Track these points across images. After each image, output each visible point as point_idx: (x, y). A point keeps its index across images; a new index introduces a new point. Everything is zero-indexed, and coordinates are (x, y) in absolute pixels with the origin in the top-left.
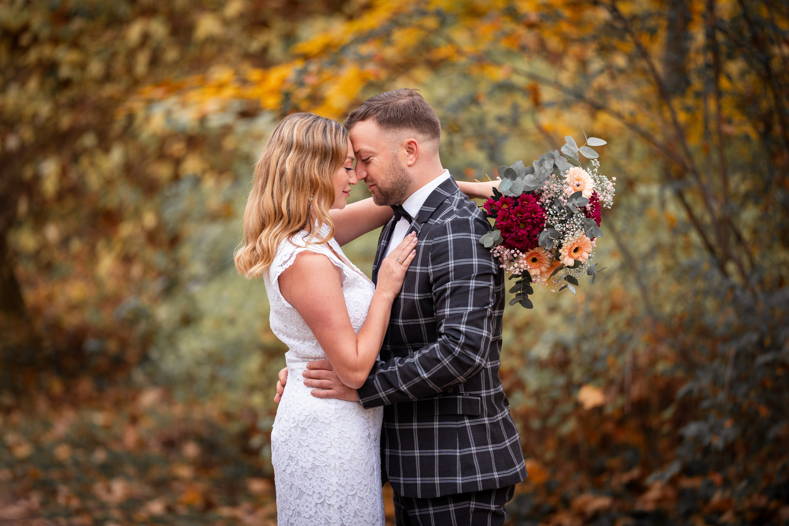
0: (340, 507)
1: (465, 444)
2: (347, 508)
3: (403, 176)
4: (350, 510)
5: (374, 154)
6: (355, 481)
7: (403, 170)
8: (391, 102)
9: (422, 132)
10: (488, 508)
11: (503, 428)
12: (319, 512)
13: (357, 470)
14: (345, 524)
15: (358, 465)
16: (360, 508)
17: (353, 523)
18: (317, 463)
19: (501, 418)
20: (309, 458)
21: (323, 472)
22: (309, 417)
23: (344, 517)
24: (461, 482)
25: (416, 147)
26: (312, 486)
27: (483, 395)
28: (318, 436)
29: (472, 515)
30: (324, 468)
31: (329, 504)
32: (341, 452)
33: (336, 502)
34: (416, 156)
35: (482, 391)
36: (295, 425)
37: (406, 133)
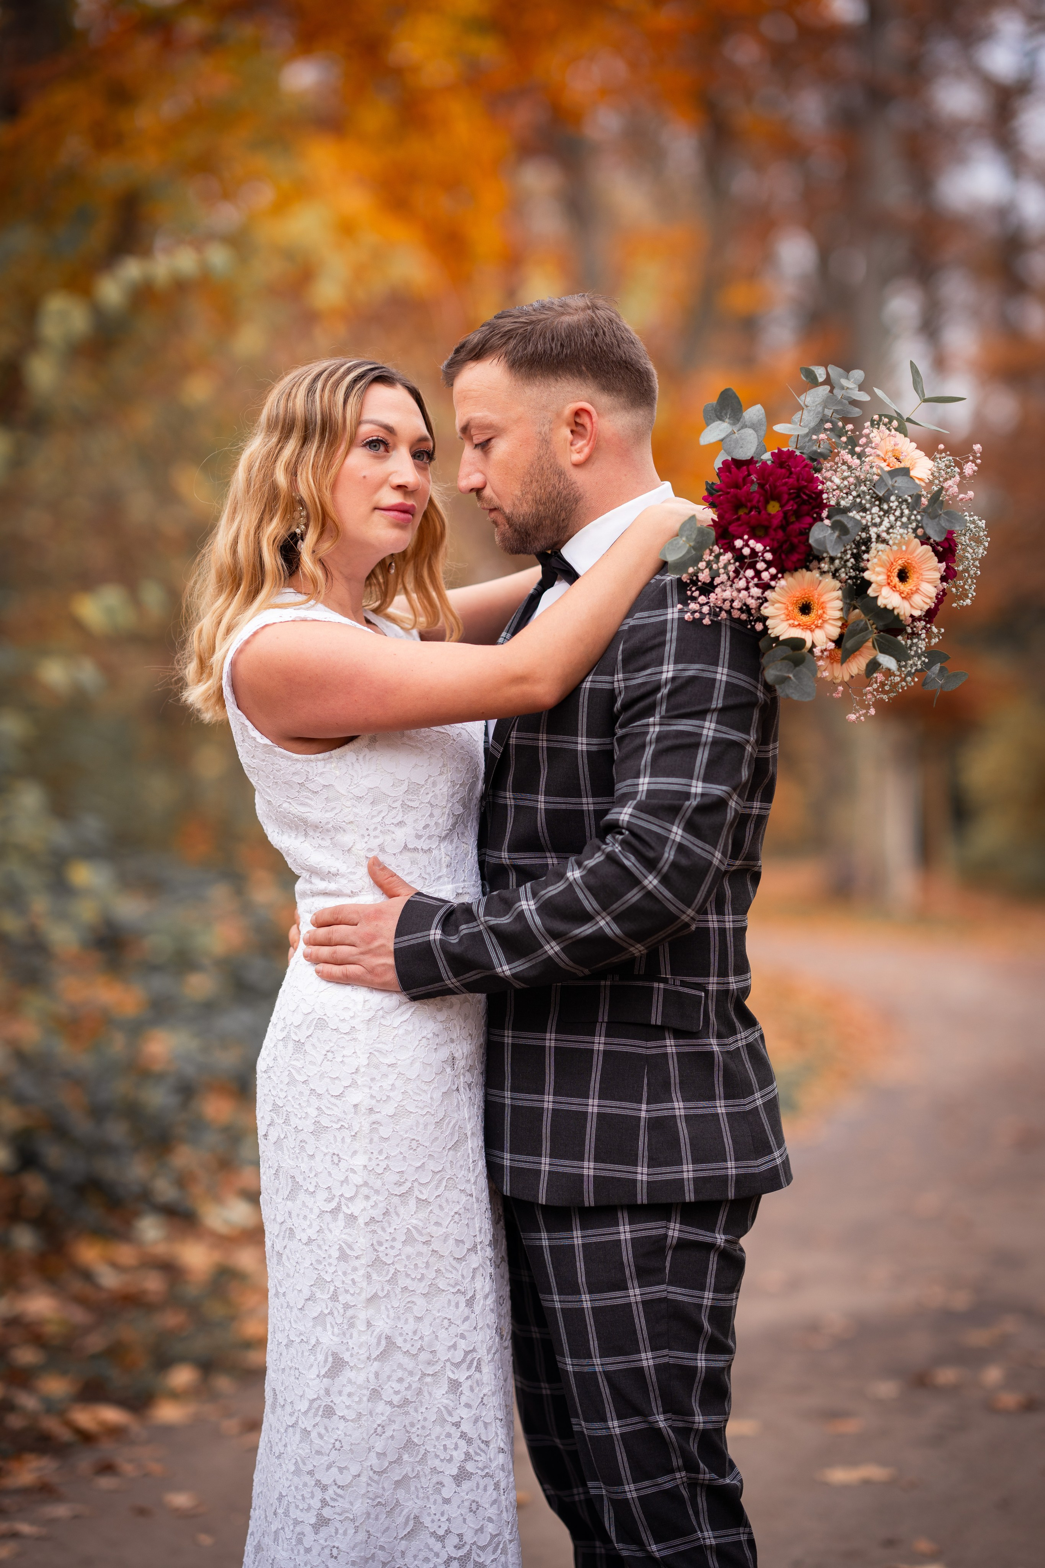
1: (660, 1094)
2: (390, 1223)
3: (561, 487)
4: (395, 1229)
6: (407, 1164)
7: (560, 474)
8: (540, 321)
9: (607, 388)
10: (709, 1240)
11: (747, 1063)
12: (326, 1232)
13: (413, 1137)
14: (383, 1259)
15: (415, 1128)
16: (421, 1224)
17: (403, 1257)
18: (325, 1122)
19: (744, 1041)
20: (308, 1110)
21: (336, 1141)
22: (310, 1017)
23: (380, 1244)
24: (645, 1178)
25: (592, 423)
26: (314, 1173)
27: (710, 988)
28: (325, 1060)
29: (670, 1252)
30: (337, 1133)
31: (347, 1214)
32: (372, 1097)
33: (362, 1210)
34: (591, 443)
35: (711, 980)
36: (284, 1034)
37: (570, 389)
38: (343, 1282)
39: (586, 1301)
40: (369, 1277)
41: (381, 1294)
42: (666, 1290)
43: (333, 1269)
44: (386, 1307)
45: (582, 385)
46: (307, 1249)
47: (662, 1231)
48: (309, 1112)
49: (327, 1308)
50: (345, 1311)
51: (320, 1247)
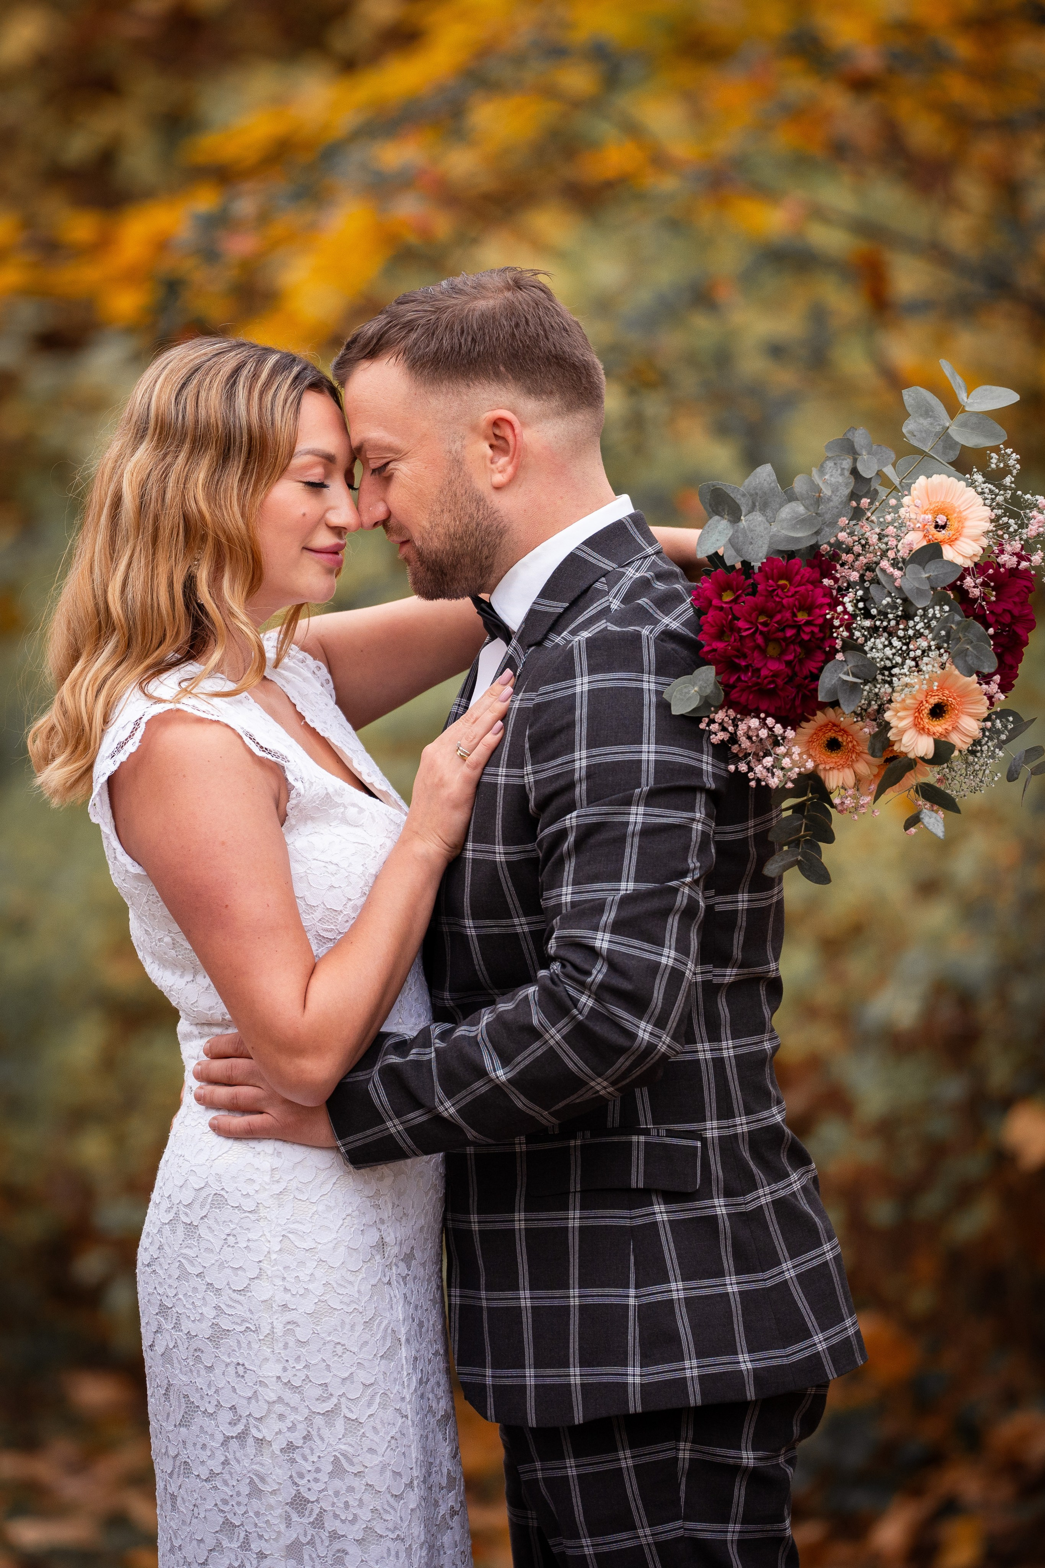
0: (290, 1447)
1: (653, 1273)
2: (312, 1450)
3: (480, 517)
4: (319, 1457)
5: (399, 455)
7: (479, 500)
8: (448, 307)
9: (535, 390)
10: (733, 1460)
11: (774, 1228)
13: (337, 1341)
14: (305, 1495)
16: (351, 1450)
17: (331, 1493)
18: (225, 1324)
19: (769, 1199)
20: (204, 1310)
21: (240, 1347)
22: (203, 1194)
23: (301, 1476)
24: (638, 1380)
25: (515, 436)
26: (213, 1389)
27: (709, 1134)
28: (226, 1246)
29: (684, 1479)
30: (242, 1338)
31: (258, 1439)
32: (286, 1290)
33: (277, 1433)
34: (515, 460)
35: (708, 1124)
36: (171, 1216)
37: (485, 396)
38: (256, 1525)
40: (287, 1518)
41: (304, 1540)
42: (683, 1528)
43: (242, 1510)
45: (500, 389)
46: (208, 1486)
47: (670, 1453)
48: (205, 1313)
49: (237, 1560)
50: (258, 1562)
51: (226, 1483)
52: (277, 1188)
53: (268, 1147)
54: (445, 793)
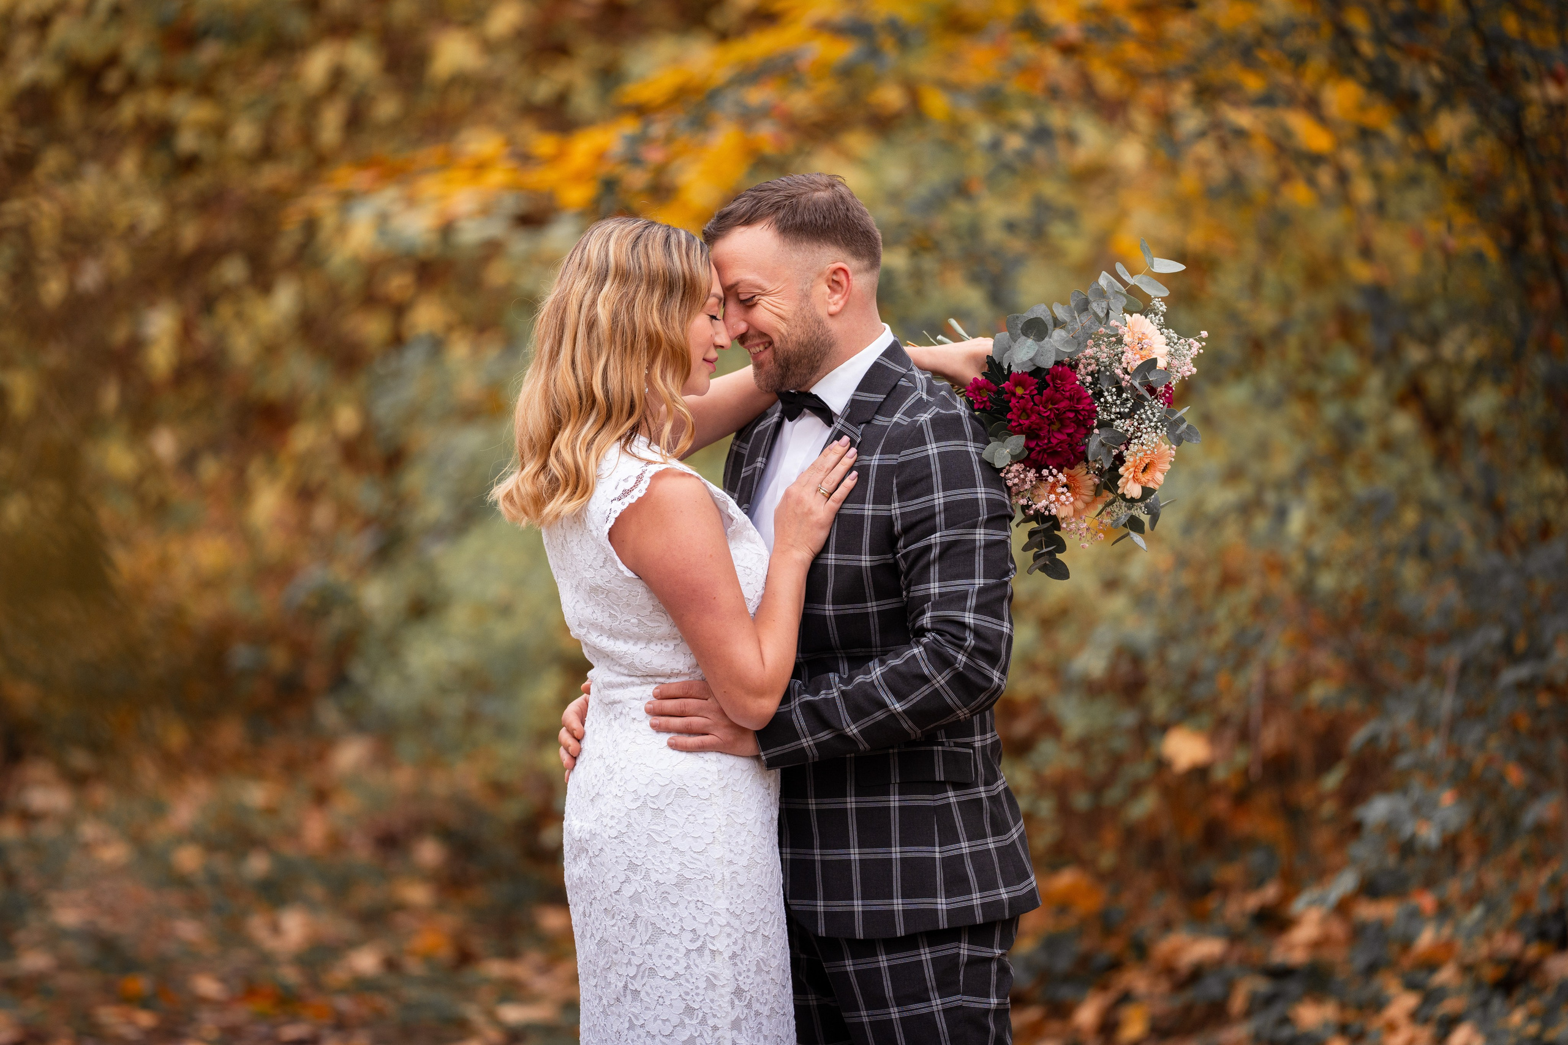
1: (950, 836)
2: (745, 957)
3: (820, 334)
4: (749, 961)
5: (765, 291)
6: (756, 906)
7: (820, 322)
8: (803, 194)
10: (990, 955)
11: (1006, 806)
12: (693, 967)
13: (760, 884)
14: (742, 987)
15: (760, 876)
17: (755, 985)
18: (688, 874)
19: (1002, 787)
20: (671, 866)
21: (699, 890)
22: (668, 788)
23: (740, 974)
24: (944, 907)
25: (846, 280)
26: (678, 918)
28: (687, 823)
29: (963, 968)
30: (701, 884)
31: (713, 951)
32: (731, 851)
33: (726, 946)
34: (846, 296)
36: (638, 804)
37: (830, 254)
38: (711, 1008)
39: (895, 1013)
40: (732, 1003)
41: (742, 1017)
42: (961, 999)
43: (700, 999)
44: (745, 1027)
45: (838, 249)
46: (676, 983)
47: (955, 951)
48: (671, 868)
49: (696, 1031)
50: (713, 1032)
51: (687, 981)
52: (723, 783)
53: (712, 756)
54: (814, 518)
